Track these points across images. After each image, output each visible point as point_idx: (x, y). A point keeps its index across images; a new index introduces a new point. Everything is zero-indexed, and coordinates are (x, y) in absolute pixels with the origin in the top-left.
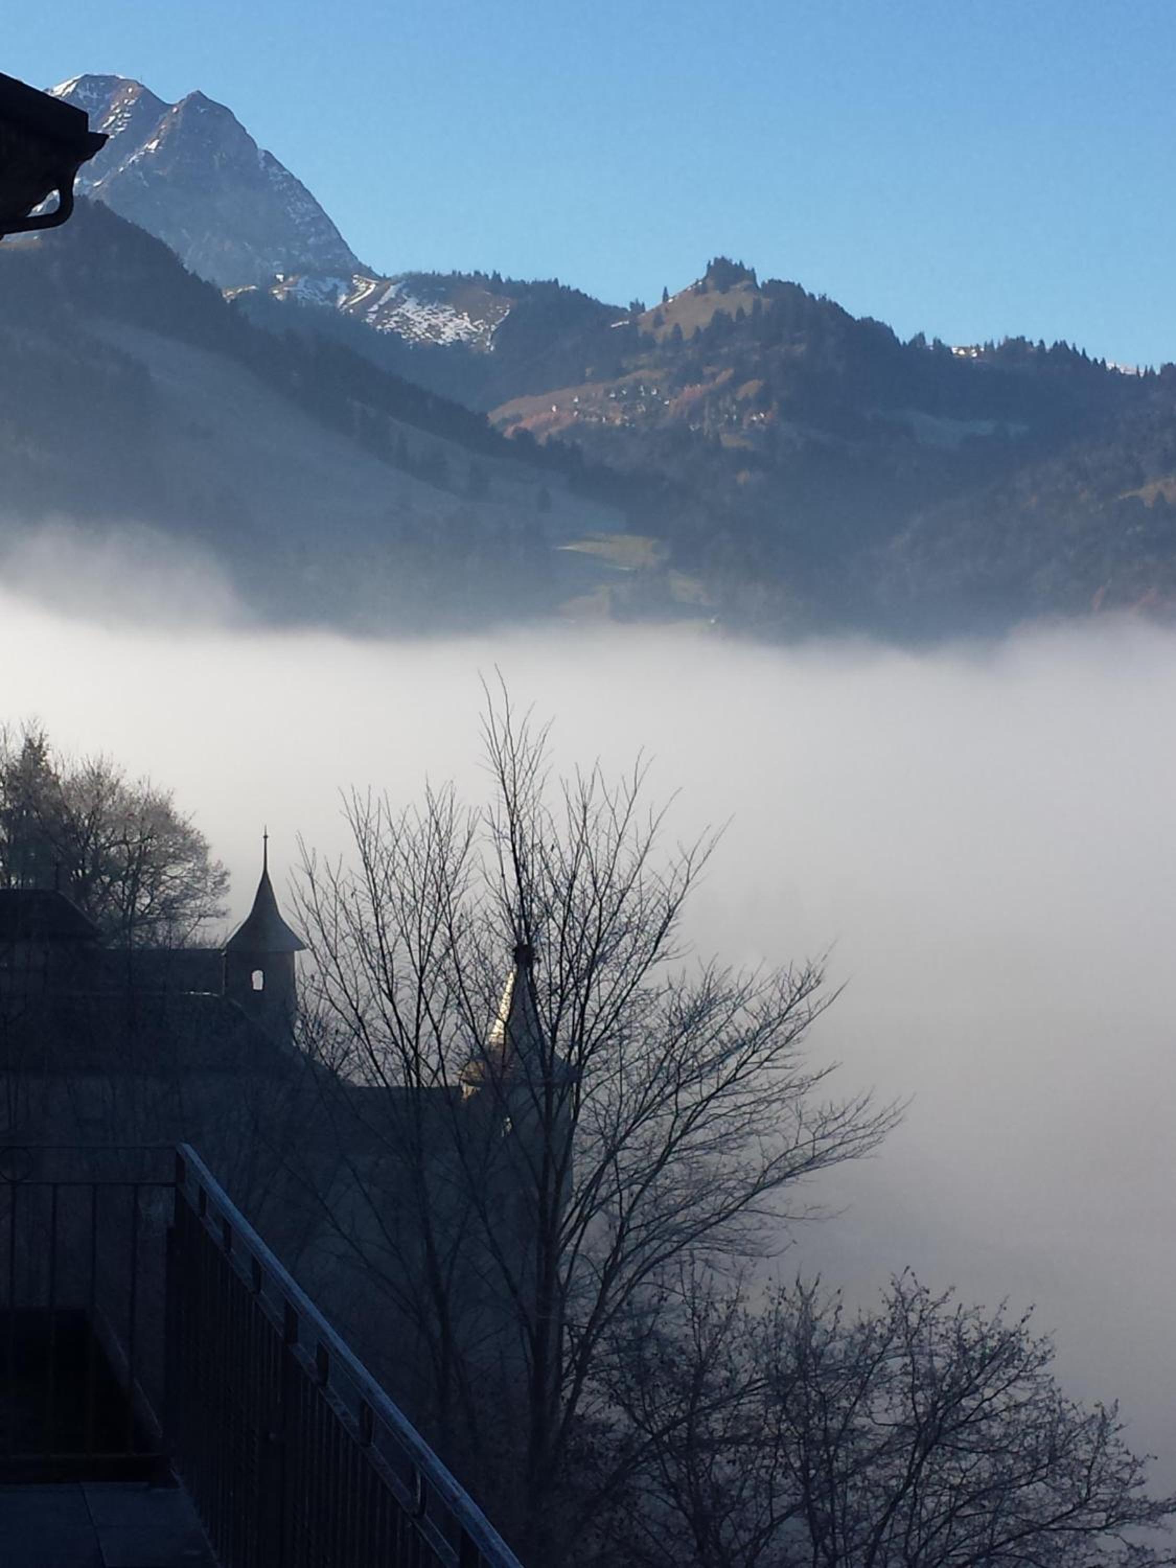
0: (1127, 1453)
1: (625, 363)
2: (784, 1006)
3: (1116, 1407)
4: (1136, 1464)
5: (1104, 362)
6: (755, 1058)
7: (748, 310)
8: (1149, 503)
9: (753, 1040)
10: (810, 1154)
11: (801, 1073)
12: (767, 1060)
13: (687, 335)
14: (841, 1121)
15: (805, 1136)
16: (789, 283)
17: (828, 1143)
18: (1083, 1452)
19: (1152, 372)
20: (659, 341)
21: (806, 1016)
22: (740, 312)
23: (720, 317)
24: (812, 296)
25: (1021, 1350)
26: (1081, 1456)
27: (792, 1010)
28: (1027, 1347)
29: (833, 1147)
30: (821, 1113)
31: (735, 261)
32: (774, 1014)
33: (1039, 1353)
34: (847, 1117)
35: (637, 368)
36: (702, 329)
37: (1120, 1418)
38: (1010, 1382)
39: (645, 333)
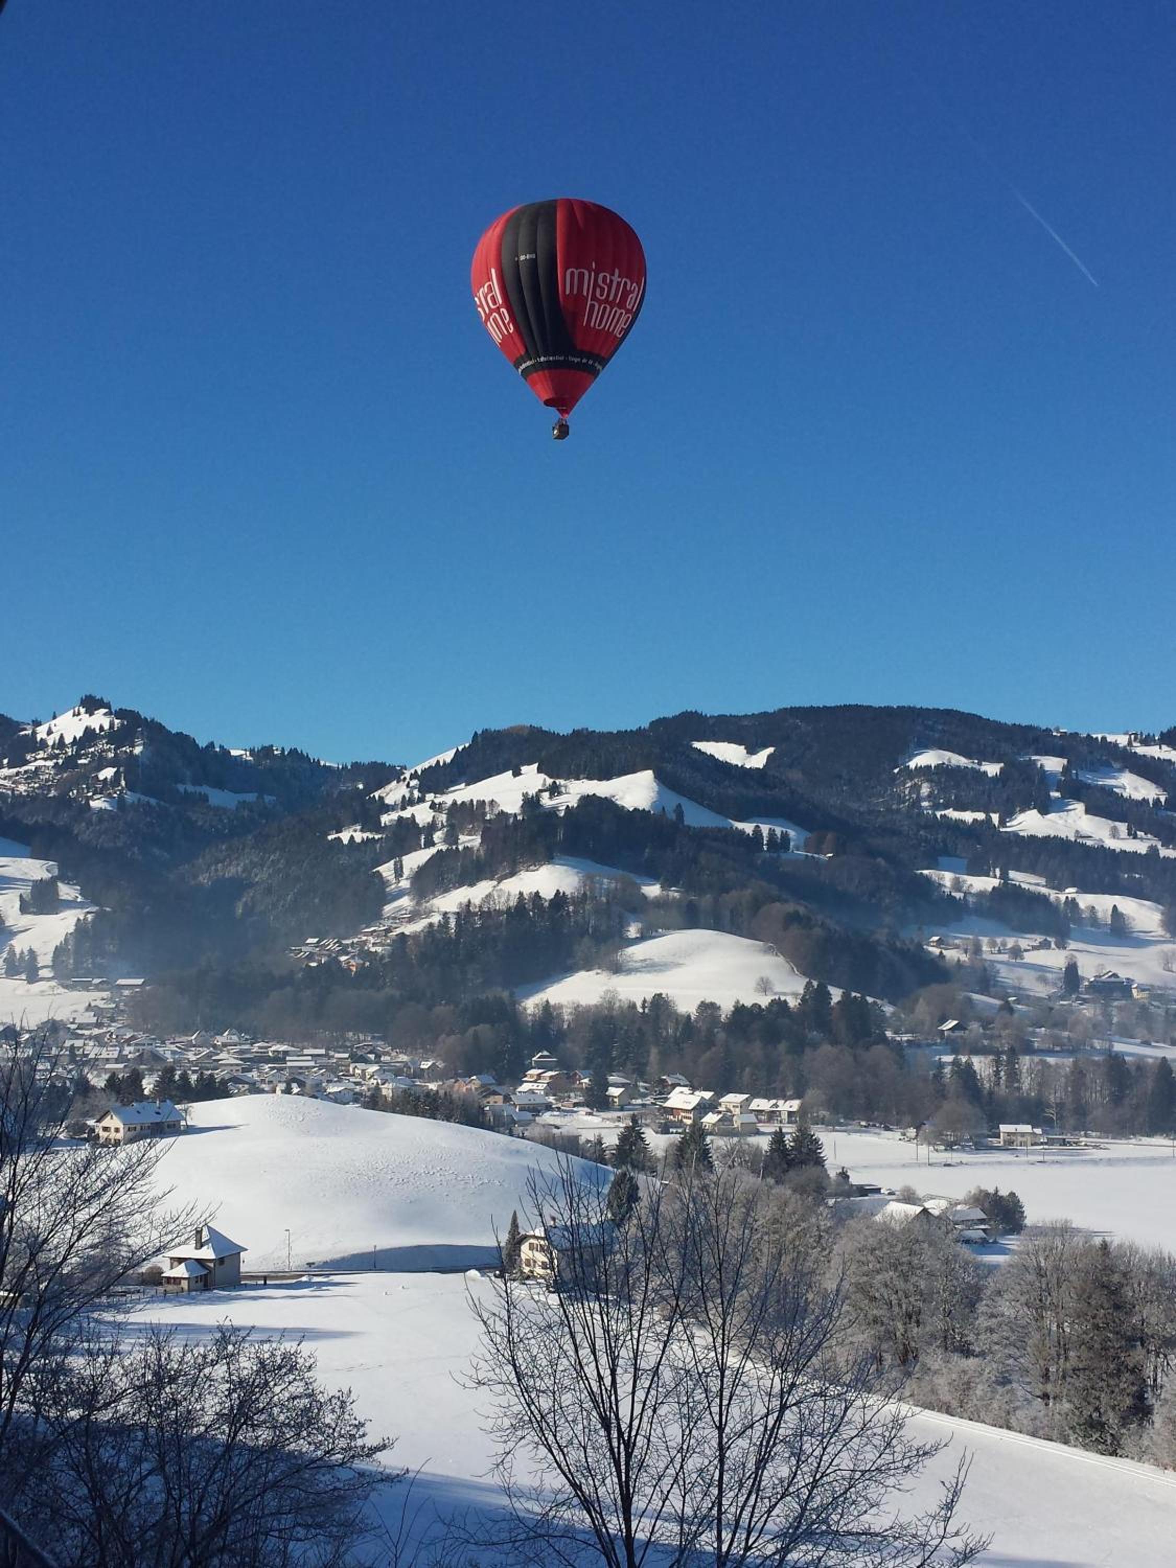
0: (355, 1419)
1: (28, 757)
2: (140, 1155)
3: (350, 1392)
4: (362, 1425)
5: (318, 761)
6: (123, 1188)
7: (106, 727)
8: (346, 841)
9: (120, 1178)
10: (158, 1245)
11: (151, 1195)
12: (130, 1189)
13: (68, 740)
14: (177, 1222)
15: (155, 1234)
16: (130, 711)
17: (170, 1237)
18: (329, 1419)
19: (346, 767)
20: (50, 743)
21: (154, 1159)
22: (101, 728)
23: (88, 731)
24: (146, 719)
25: (297, 1363)
26: (327, 1421)
27: (146, 1157)
28: (301, 1361)
29: (172, 1240)
30: (164, 1219)
31: (98, 697)
32: (134, 1160)
33: (307, 1364)
34: (181, 1219)
35: (36, 760)
36: (78, 738)
37: (353, 1396)
38: (290, 1383)
39: (42, 739)
